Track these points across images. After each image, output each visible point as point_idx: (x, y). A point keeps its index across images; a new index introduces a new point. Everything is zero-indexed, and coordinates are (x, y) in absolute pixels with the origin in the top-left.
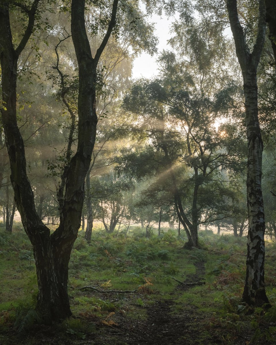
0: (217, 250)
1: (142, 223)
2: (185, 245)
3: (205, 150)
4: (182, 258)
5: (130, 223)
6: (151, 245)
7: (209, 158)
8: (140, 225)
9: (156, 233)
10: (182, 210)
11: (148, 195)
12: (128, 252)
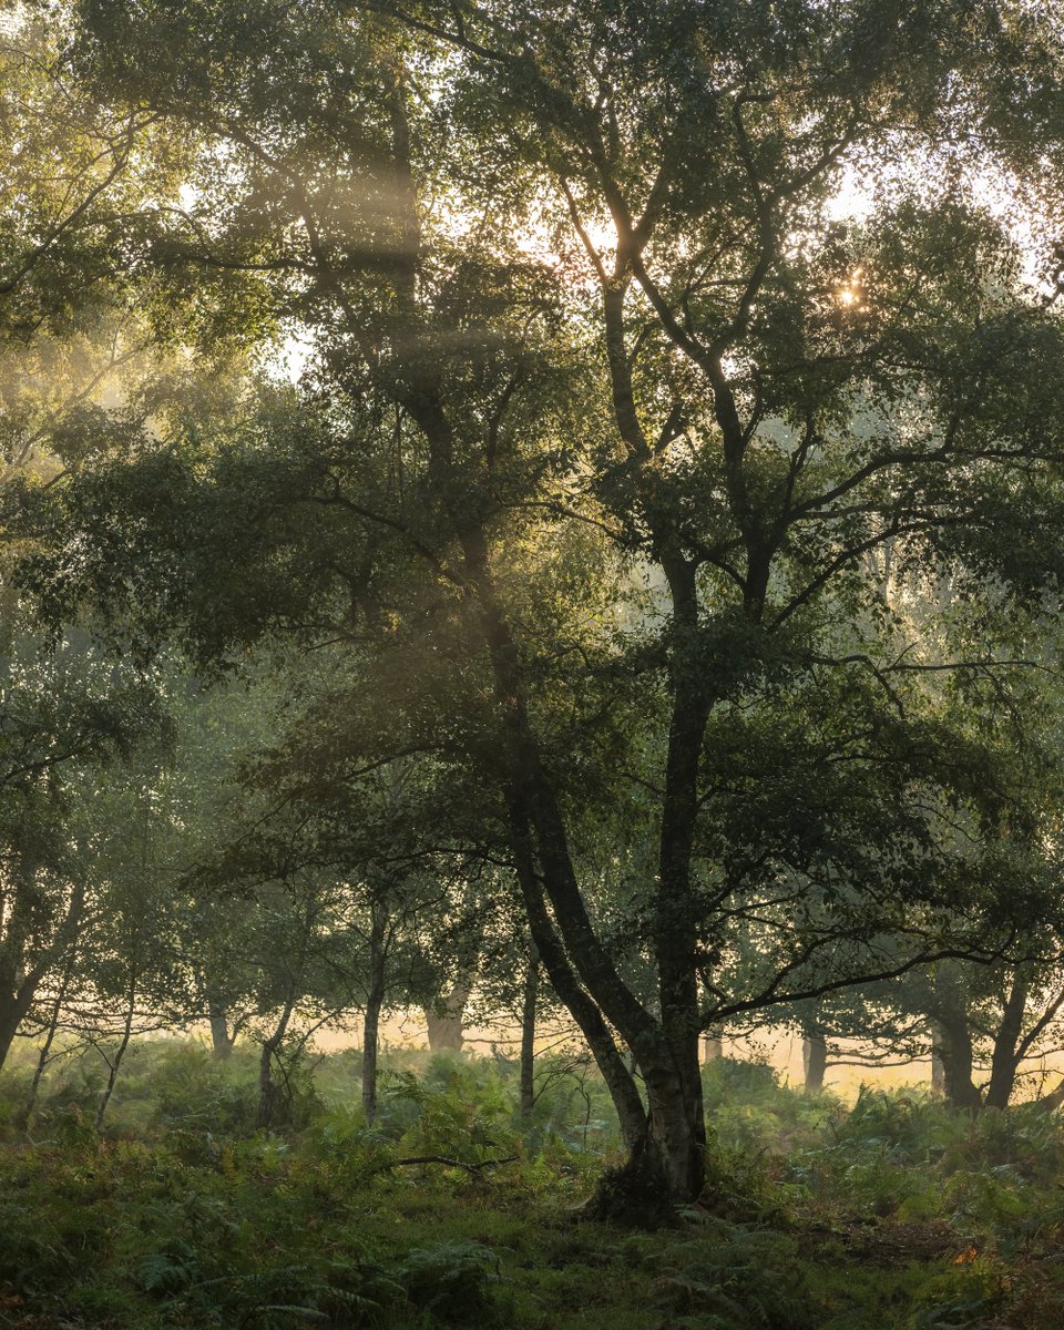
0: (858, 1222)
1: (217, 1018)
2: (603, 1194)
3: (758, 413)
4: (600, 1300)
5: (137, 1021)
6: (325, 1195)
7: (790, 481)
8: (200, 1032)
9: (343, 1095)
10: (572, 907)
11: (294, 794)
12: (157, 1269)
